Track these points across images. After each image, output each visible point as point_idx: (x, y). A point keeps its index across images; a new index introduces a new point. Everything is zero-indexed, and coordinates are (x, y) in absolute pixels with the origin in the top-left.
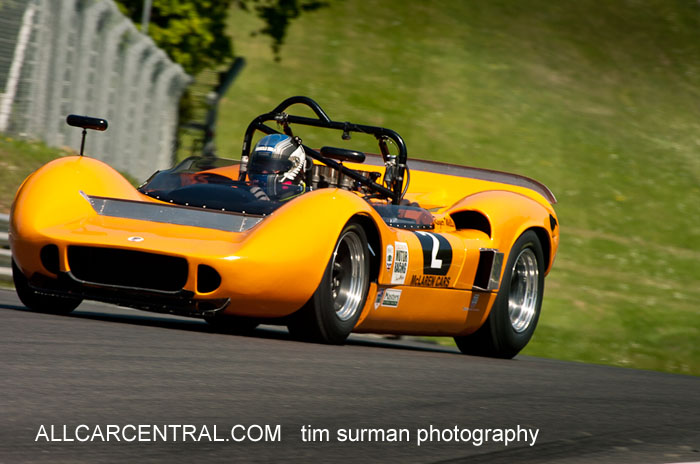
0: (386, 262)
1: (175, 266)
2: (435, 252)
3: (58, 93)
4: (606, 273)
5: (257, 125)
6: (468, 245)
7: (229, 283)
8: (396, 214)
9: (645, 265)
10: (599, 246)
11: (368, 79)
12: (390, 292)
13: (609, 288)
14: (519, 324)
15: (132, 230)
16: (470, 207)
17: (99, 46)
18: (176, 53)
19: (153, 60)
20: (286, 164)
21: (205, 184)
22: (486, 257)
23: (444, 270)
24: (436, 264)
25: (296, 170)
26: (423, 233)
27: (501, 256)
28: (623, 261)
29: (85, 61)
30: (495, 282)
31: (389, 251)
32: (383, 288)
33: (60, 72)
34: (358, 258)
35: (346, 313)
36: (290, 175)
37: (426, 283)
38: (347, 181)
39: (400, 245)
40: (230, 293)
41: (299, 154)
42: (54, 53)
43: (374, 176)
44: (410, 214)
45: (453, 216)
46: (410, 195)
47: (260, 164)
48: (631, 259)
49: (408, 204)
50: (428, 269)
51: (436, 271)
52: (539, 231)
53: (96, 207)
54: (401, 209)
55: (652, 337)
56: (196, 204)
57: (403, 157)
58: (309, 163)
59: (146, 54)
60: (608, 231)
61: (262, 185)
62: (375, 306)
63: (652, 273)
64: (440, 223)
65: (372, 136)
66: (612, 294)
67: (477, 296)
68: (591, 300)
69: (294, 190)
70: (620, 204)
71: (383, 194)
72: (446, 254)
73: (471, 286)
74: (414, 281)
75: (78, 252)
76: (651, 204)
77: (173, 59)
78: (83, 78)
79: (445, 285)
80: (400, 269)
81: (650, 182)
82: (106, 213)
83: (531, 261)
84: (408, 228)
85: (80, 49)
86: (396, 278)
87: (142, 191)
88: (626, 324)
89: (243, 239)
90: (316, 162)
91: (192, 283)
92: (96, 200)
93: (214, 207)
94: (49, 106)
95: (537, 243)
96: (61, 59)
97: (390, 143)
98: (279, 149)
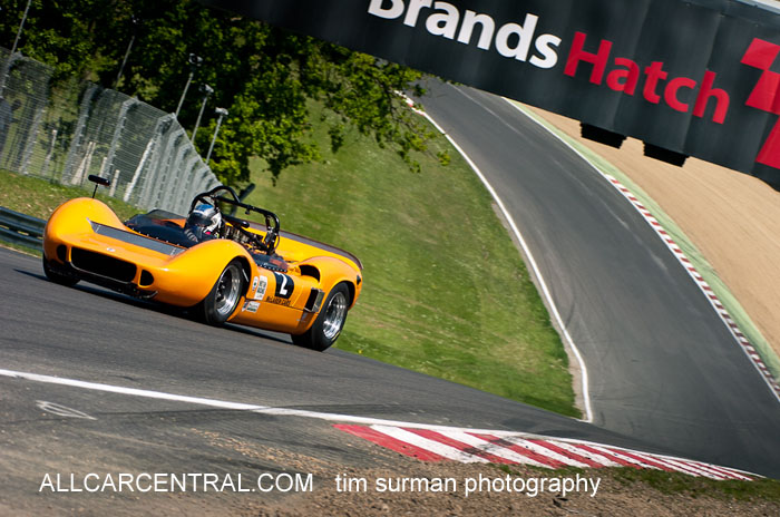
0: (252, 286)
1: (129, 268)
2: (284, 285)
3: (158, 187)
4: (420, 324)
5: (199, 198)
6: (304, 284)
7: (158, 283)
8: (267, 261)
9: (440, 322)
10: (419, 310)
11: (316, 206)
12: (251, 303)
13: (420, 332)
14: (329, 334)
15: (110, 244)
16: (311, 263)
17: (183, 166)
18: (221, 177)
19: (208, 178)
20: (209, 222)
21: (164, 227)
22: (314, 293)
23: (288, 296)
24: (283, 292)
25: (214, 226)
26: (279, 274)
27: (323, 294)
28: (430, 319)
29: (174, 172)
30: (318, 308)
31: (255, 280)
32: (248, 300)
33: (161, 176)
34: (236, 281)
35: (223, 311)
36: (210, 228)
37: (275, 302)
38: (245, 238)
39: (263, 278)
40: (158, 289)
41: (218, 217)
42: (159, 166)
43: (259, 237)
44: (275, 262)
45: (301, 267)
46: (278, 251)
47: (194, 220)
48: (434, 319)
49: (277, 256)
50: (277, 293)
51: (282, 296)
52: (349, 284)
53: (94, 229)
54: (271, 258)
55: (437, 360)
56: (153, 236)
57: (277, 230)
58: (223, 223)
59: (205, 175)
60: (424, 303)
61: (194, 232)
62: (242, 310)
63: (443, 328)
64: (292, 270)
65: (262, 216)
66: (421, 335)
67: (306, 314)
68: (411, 337)
69: (211, 236)
70: (434, 290)
71: (262, 248)
72: (290, 287)
73: (303, 308)
74: (268, 299)
75: (77, 252)
76: (449, 293)
77: (219, 180)
78: (172, 181)
79: (287, 304)
80: (260, 291)
81: (451, 281)
82: (99, 233)
83: (342, 300)
84: (271, 270)
85: (172, 167)
86: (257, 296)
87: (125, 224)
88: (426, 352)
89: (171, 259)
90: (228, 224)
91: (137, 280)
92: (95, 225)
93: (163, 239)
94: (152, 193)
95: (347, 290)
96: (162, 170)
97: (271, 220)
98: (206, 213)
